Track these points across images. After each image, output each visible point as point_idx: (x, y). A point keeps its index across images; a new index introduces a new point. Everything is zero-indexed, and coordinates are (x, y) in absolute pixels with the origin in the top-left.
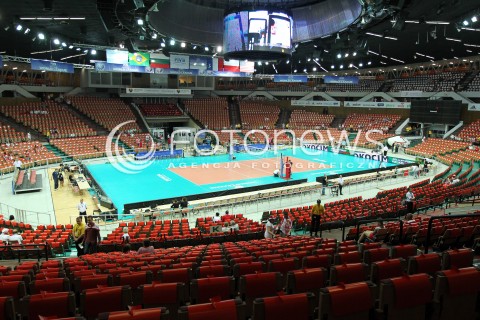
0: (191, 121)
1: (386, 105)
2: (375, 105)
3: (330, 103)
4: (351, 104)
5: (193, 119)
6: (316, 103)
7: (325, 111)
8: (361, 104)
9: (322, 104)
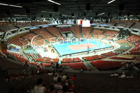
0: (71, 33)
1: (115, 29)
2: (112, 29)
3: (103, 28)
4: (107, 28)
5: (72, 32)
6: (100, 28)
7: (102, 30)
8: (109, 29)
9: (101, 28)
